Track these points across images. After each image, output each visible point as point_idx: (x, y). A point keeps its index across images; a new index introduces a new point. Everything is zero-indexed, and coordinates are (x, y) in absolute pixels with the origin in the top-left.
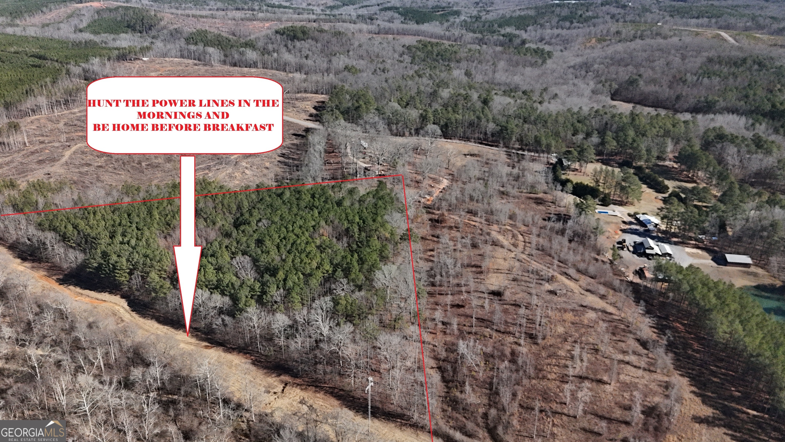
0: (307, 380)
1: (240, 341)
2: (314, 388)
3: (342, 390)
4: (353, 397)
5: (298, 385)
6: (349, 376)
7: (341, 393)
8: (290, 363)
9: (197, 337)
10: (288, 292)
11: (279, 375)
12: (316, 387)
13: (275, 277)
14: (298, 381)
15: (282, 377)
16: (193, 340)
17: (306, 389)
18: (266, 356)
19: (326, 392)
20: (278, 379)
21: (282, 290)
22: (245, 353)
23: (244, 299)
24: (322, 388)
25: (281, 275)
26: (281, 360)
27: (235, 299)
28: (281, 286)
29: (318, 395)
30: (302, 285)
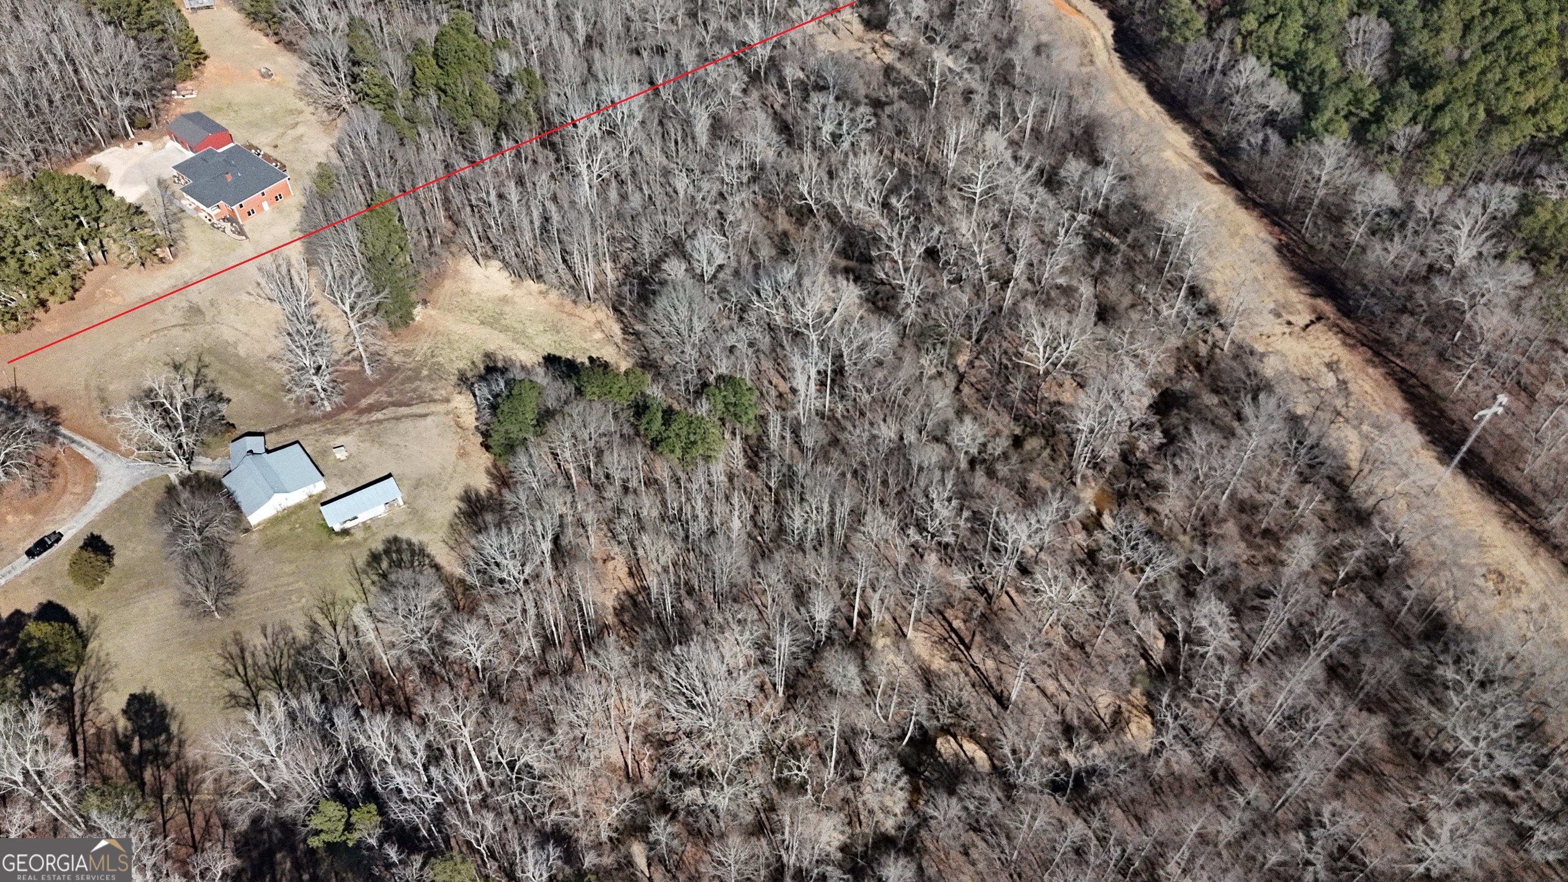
0: (1365, 330)
1: (1276, 196)
2: (1369, 354)
3: (1427, 387)
4: (1442, 412)
5: (1342, 331)
6: (1459, 368)
7: (1423, 391)
8: (1349, 284)
9: (1202, 150)
10: (1433, 137)
11: (1315, 295)
12: (1377, 354)
13: (1420, 94)
14: (1347, 324)
15: (1320, 303)
16: (1193, 154)
17: (1352, 347)
18: (1311, 247)
19: (1391, 374)
20: (1310, 301)
21: (1418, 128)
22: (1274, 223)
23: (1328, 114)
24: (1386, 362)
25: (1436, 94)
26: (1336, 268)
27: (1311, 105)
28: (1421, 118)
29: (1371, 370)
30: (1471, 136)
